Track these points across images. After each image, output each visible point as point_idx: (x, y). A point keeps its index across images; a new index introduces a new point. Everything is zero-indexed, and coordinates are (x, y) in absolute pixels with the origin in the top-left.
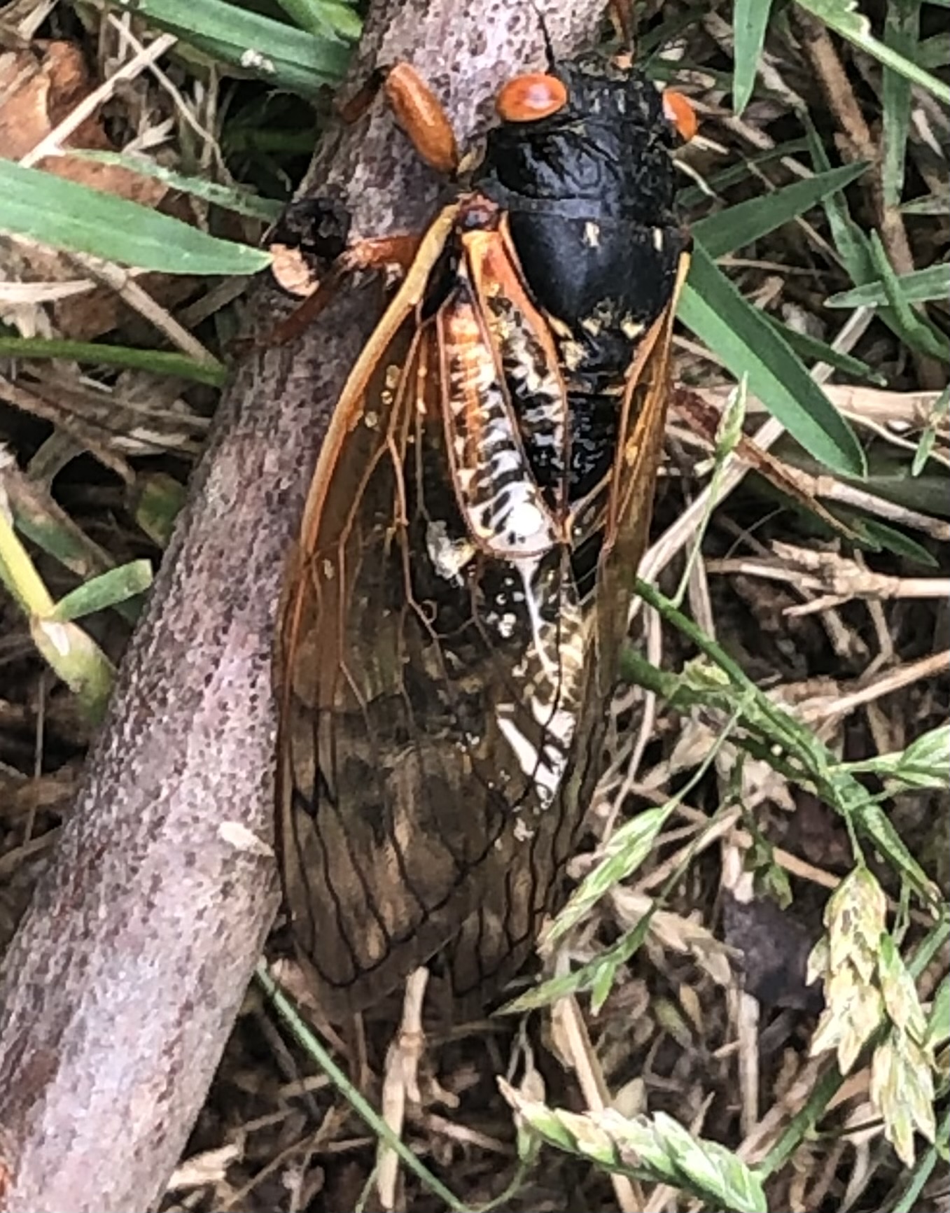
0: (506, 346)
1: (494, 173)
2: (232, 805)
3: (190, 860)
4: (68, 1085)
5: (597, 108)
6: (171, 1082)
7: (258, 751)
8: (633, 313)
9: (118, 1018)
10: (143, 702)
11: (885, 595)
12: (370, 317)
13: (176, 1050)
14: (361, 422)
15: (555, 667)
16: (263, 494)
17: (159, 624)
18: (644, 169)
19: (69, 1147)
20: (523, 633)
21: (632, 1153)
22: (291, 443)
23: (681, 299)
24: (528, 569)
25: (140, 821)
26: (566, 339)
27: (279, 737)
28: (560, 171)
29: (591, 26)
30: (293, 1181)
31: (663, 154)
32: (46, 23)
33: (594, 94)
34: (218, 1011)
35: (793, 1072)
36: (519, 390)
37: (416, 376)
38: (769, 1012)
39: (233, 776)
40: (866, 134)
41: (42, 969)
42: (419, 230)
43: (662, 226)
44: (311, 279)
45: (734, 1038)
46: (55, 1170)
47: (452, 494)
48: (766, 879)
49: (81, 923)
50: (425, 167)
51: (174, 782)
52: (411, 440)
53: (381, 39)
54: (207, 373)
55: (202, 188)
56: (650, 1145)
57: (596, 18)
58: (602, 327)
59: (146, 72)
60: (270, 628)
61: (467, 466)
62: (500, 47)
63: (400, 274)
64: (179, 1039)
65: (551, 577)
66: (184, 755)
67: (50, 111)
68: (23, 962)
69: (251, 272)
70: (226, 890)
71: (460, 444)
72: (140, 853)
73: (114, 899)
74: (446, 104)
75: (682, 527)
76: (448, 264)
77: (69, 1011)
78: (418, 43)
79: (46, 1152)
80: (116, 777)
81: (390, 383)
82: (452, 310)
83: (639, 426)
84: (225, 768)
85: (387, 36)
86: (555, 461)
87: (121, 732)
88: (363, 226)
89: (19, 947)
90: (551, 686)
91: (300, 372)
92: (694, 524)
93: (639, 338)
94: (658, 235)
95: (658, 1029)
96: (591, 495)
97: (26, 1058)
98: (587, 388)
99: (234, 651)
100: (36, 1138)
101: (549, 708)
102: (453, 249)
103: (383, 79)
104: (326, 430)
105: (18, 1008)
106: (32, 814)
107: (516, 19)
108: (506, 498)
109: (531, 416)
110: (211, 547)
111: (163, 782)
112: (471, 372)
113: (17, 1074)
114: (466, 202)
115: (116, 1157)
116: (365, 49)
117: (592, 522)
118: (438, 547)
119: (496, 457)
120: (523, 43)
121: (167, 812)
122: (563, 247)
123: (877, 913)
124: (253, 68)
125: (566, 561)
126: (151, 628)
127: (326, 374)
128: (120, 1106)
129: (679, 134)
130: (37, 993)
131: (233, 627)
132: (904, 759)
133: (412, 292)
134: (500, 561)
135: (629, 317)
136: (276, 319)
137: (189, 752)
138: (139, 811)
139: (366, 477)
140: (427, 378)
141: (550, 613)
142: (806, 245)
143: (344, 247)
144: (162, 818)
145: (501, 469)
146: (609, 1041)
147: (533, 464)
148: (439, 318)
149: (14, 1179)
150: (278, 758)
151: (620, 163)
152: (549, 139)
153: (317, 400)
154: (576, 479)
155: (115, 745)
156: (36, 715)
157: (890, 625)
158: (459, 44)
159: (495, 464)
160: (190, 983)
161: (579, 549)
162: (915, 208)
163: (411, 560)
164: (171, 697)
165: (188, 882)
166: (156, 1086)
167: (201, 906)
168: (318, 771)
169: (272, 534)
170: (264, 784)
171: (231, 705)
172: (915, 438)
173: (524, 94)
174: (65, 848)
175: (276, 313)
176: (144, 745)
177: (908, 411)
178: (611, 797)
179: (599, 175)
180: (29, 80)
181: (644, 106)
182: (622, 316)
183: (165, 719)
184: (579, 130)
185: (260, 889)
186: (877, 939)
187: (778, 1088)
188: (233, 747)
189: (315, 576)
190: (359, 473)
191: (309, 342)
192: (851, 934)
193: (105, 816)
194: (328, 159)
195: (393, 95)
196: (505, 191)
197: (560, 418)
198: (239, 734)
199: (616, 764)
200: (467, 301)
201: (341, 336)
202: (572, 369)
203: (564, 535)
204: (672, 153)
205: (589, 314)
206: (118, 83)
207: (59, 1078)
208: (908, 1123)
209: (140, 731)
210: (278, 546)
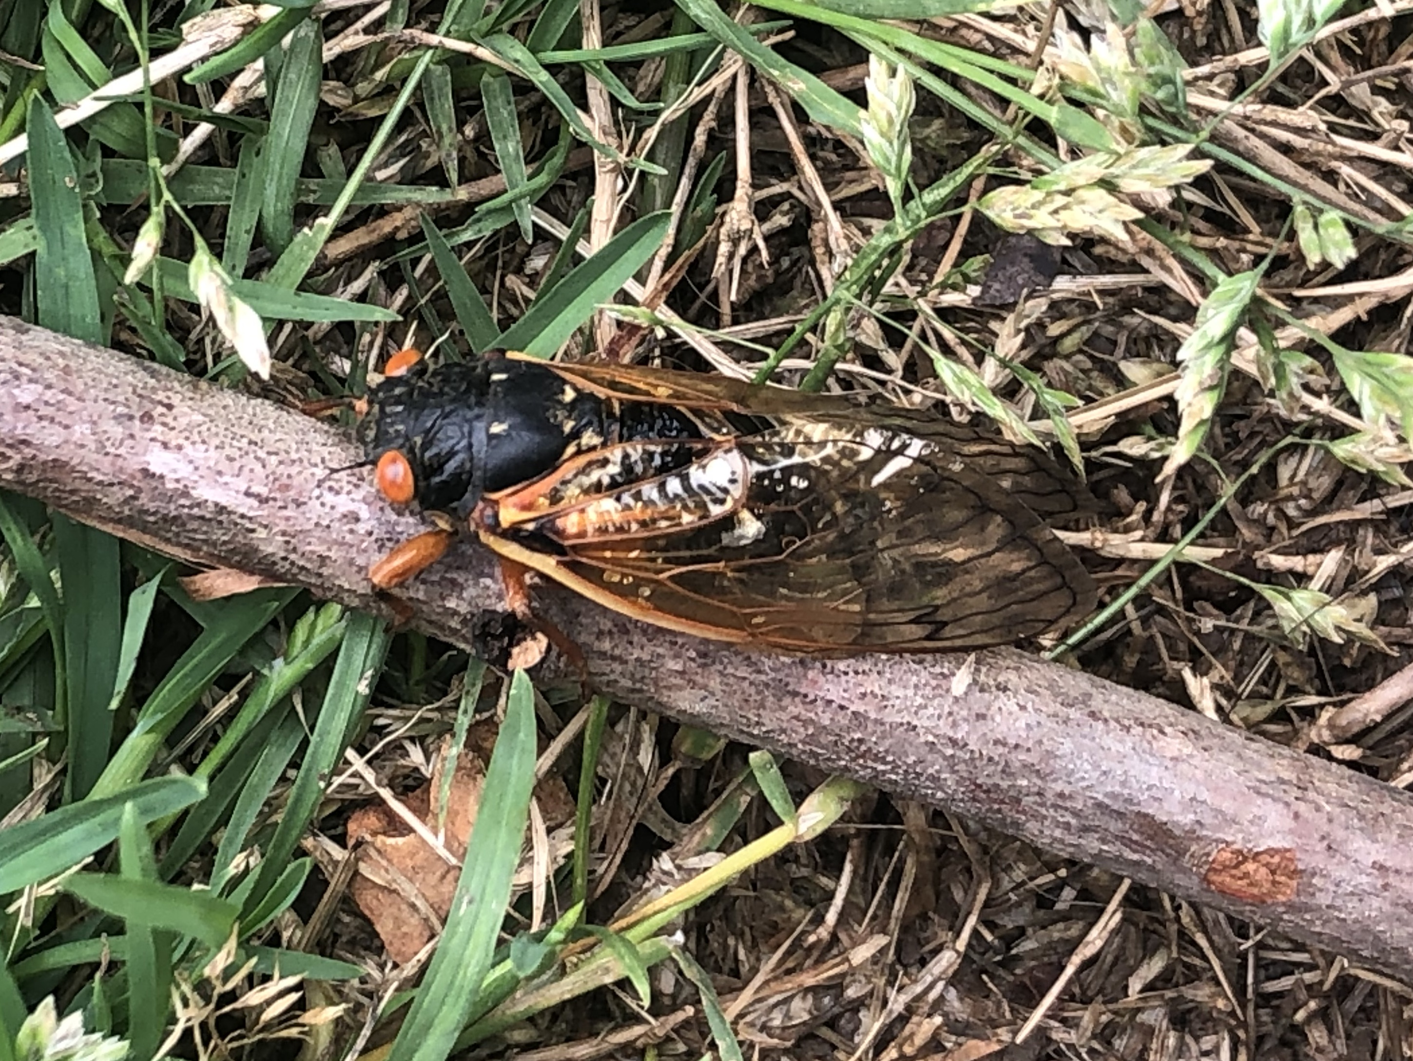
0: (586, 491)
1: (455, 504)
2: (938, 686)
3: (981, 717)
4: (1156, 804)
5: (401, 427)
6: (1150, 726)
7: (896, 667)
8: (556, 394)
9: (1104, 768)
10: (863, 756)
11: (750, 191)
12: (563, 594)
13: (1126, 722)
14: (647, 599)
15: (830, 445)
16: (699, 670)
17: (800, 746)
18: (446, 389)
19: (1204, 802)
20: (803, 470)
21: (1211, 376)
22: (660, 650)
23: (537, 355)
24: (756, 468)
25: (952, 756)
26: (579, 445)
27: (887, 653)
28: (452, 454)
29: (332, 431)
30: (1207, 625)
31: (435, 374)
32: (333, 838)
33: (391, 430)
34: (1094, 691)
35: (1111, 249)
36: (619, 479)
37: (612, 558)
38: (1066, 267)
39: (916, 686)
40: (396, 215)
41: (1067, 826)
42: (495, 559)
43: (490, 374)
44: (534, 638)
45: (1089, 294)
46: (1221, 812)
47: (700, 529)
48: (973, 275)
49: (1031, 799)
50: (447, 555)
51: (921, 731)
52: (660, 561)
53: (348, 591)
54: (600, 711)
55: (463, 721)
56: (1204, 363)
57: (326, 427)
58: (569, 417)
59: (369, 762)
60: (802, 662)
61: (680, 517)
62: (353, 500)
63: (532, 573)
64: (1117, 721)
65: (761, 450)
66: (902, 724)
67: (402, 835)
68: (1062, 841)
69: (531, 684)
70: (1003, 688)
71: (663, 524)
72: (977, 755)
73: (1013, 774)
74: (398, 541)
75: (700, 345)
76: (525, 537)
77: (1099, 805)
78: (351, 562)
79: (1207, 820)
80: (918, 775)
81: (616, 578)
82: (561, 533)
83: (641, 385)
84: (910, 692)
85: (346, 586)
86: (674, 449)
87: (884, 772)
88: (493, 600)
89: (1050, 845)
90: (844, 448)
91: (606, 645)
92: (698, 337)
93: (575, 389)
94: (496, 377)
95: (1081, 351)
96: (698, 422)
97: (1135, 837)
98: (616, 427)
99: (820, 689)
100: (1197, 827)
101: (863, 449)
102: (514, 534)
103: (381, 589)
104: (649, 625)
105: (1096, 844)
106: (933, 830)
107: (331, 489)
108: (701, 487)
109: (639, 469)
110: (741, 708)
111: (922, 739)
112: (607, 517)
113: (1148, 843)
114: (477, 525)
115: (1209, 766)
116: (355, 602)
117: (718, 421)
118: (742, 537)
119: (671, 495)
120: (349, 482)
121: (944, 736)
122: (509, 450)
123: (1016, 192)
124: (370, 685)
125: (749, 439)
126: (804, 752)
127: (606, 625)
128: (1170, 764)
129: (417, 363)
130: (1085, 829)
131: (803, 691)
132: (890, 174)
133: (547, 564)
134: (750, 489)
135: (560, 397)
136: (566, 665)
137: (899, 720)
138: (945, 758)
139: (687, 593)
140: (613, 550)
141: (788, 450)
142: (481, 258)
143: (512, 615)
144: (950, 739)
145: (679, 490)
146: (1090, 388)
147: (675, 467)
148: (567, 543)
149: (1228, 844)
150: (901, 652)
151: (442, 407)
152: (427, 463)
153: (627, 632)
154: (685, 434)
155: (893, 777)
156: (858, 829)
157: (770, 185)
158: (351, 531)
159: (677, 496)
160: (1074, 714)
161: (738, 429)
162: (454, 176)
163: (751, 558)
164: (858, 735)
165: (998, 718)
166: (1154, 737)
167: (1016, 708)
168: (911, 622)
169: (731, 663)
170: (921, 662)
171: (863, 690)
172: (630, 173)
173: (393, 483)
174: (973, 811)
175: (562, 665)
176: (894, 754)
177: (610, 177)
178: (907, 392)
179: (454, 424)
180: (379, 851)
181: (397, 391)
182: (560, 402)
183: (874, 739)
184: (418, 440)
185: (1001, 662)
186: (1035, 192)
187: (1124, 259)
188: (893, 687)
189: (763, 630)
190: (685, 599)
191: (583, 638)
192: (1033, 212)
193: (949, 783)
194: (442, 628)
195: (395, 581)
196: (467, 495)
197: (639, 448)
198: (883, 682)
199: (880, 390)
200: (553, 521)
201: (578, 615)
202: (601, 440)
203: (728, 441)
204: (431, 367)
205: (559, 427)
206: (379, 784)
207: (1150, 811)
208: (1179, 165)
209: (884, 758)
210: (740, 658)
